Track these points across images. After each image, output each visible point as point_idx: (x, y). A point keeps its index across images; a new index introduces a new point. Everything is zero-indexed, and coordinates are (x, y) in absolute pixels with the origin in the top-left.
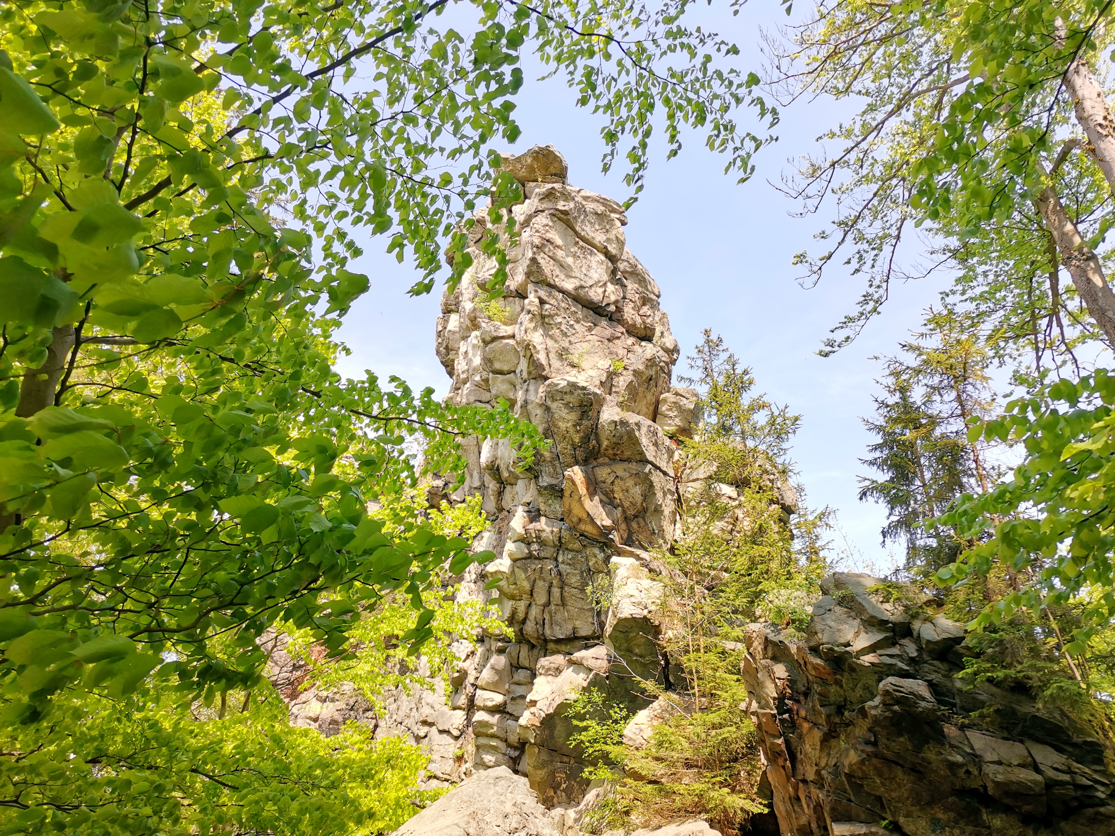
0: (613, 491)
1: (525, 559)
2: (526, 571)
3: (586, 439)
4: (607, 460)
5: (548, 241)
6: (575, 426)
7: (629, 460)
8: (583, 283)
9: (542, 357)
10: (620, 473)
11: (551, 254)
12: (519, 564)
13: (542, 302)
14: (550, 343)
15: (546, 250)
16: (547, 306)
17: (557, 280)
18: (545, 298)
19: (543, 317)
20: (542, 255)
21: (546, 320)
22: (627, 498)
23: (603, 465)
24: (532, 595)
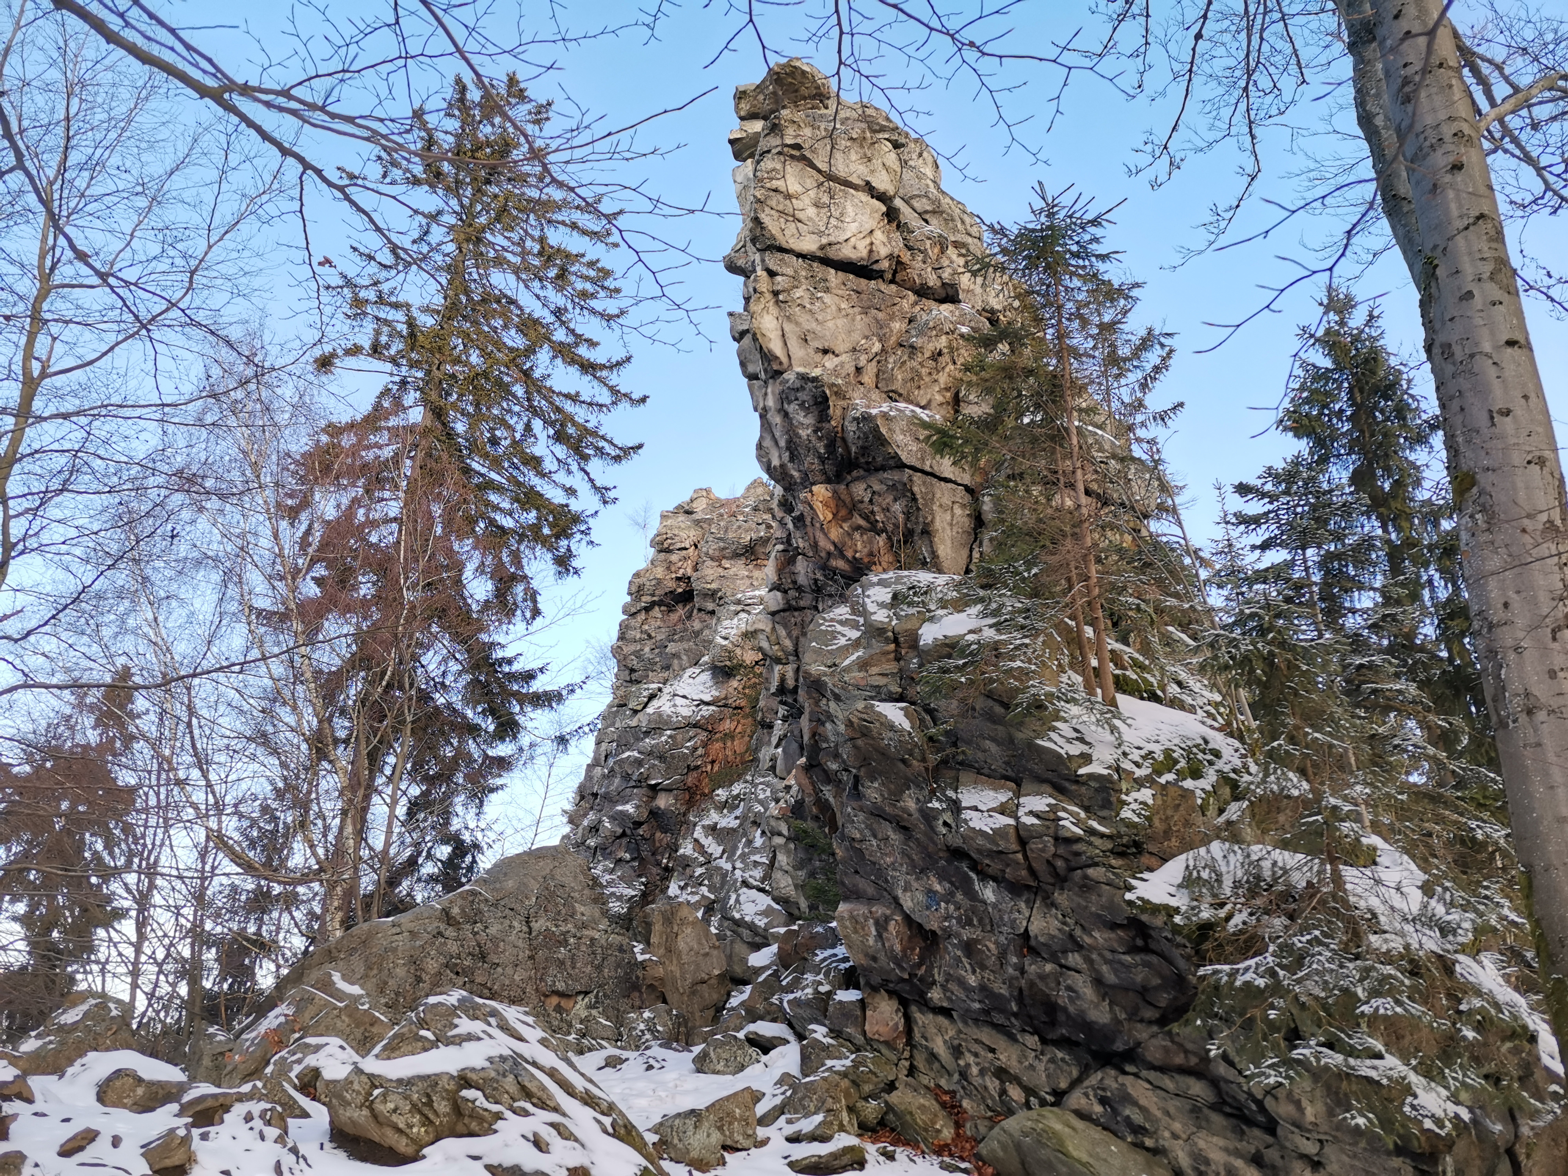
0: (872, 512)
1: (784, 610)
2: (785, 626)
3: (831, 446)
4: (862, 472)
5: (776, 190)
6: (815, 432)
7: (883, 468)
8: (832, 239)
9: (776, 347)
10: (877, 487)
11: (781, 208)
12: (777, 618)
13: (772, 274)
14: (788, 327)
15: (773, 203)
16: (779, 279)
17: (791, 241)
18: (774, 268)
19: (776, 294)
20: (767, 210)
21: (781, 297)
22: (888, 519)
23: (857, 479)
24: (797, 656)
